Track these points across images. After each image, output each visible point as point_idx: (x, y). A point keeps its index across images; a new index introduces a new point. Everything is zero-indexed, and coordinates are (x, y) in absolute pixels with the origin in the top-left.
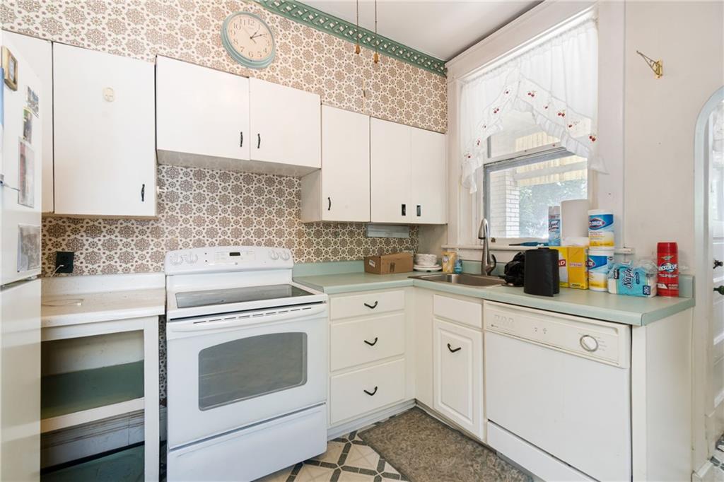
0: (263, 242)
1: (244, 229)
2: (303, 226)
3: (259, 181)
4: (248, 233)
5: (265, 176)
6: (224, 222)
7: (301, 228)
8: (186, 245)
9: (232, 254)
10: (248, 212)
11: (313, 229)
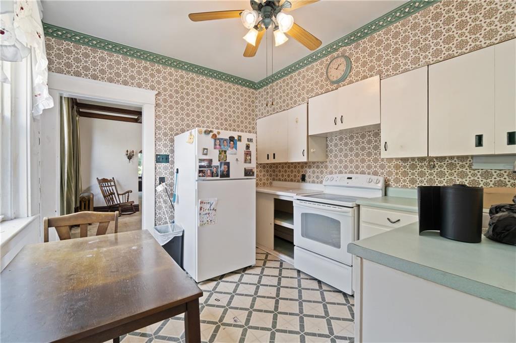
0: (371, 172)
1: (360, 165)
2: (400, 161)
3: (369, 136)
4: (363, 167)
5: (373, 132)
6: (351, 161)
7: (398, 163)
8: (336, 173)
9: (348, 178)
10: (363, 155)
11: (409, 163)
